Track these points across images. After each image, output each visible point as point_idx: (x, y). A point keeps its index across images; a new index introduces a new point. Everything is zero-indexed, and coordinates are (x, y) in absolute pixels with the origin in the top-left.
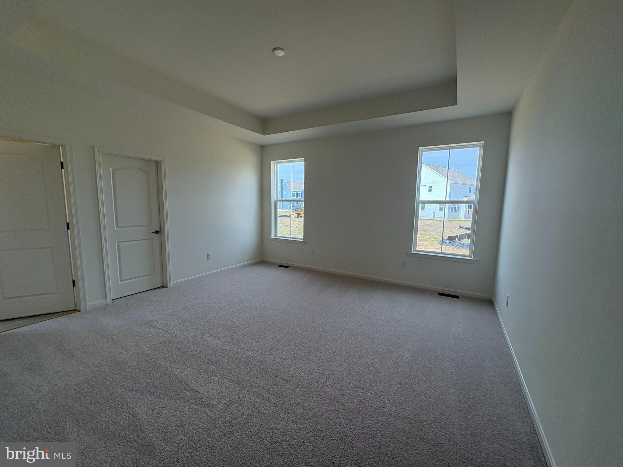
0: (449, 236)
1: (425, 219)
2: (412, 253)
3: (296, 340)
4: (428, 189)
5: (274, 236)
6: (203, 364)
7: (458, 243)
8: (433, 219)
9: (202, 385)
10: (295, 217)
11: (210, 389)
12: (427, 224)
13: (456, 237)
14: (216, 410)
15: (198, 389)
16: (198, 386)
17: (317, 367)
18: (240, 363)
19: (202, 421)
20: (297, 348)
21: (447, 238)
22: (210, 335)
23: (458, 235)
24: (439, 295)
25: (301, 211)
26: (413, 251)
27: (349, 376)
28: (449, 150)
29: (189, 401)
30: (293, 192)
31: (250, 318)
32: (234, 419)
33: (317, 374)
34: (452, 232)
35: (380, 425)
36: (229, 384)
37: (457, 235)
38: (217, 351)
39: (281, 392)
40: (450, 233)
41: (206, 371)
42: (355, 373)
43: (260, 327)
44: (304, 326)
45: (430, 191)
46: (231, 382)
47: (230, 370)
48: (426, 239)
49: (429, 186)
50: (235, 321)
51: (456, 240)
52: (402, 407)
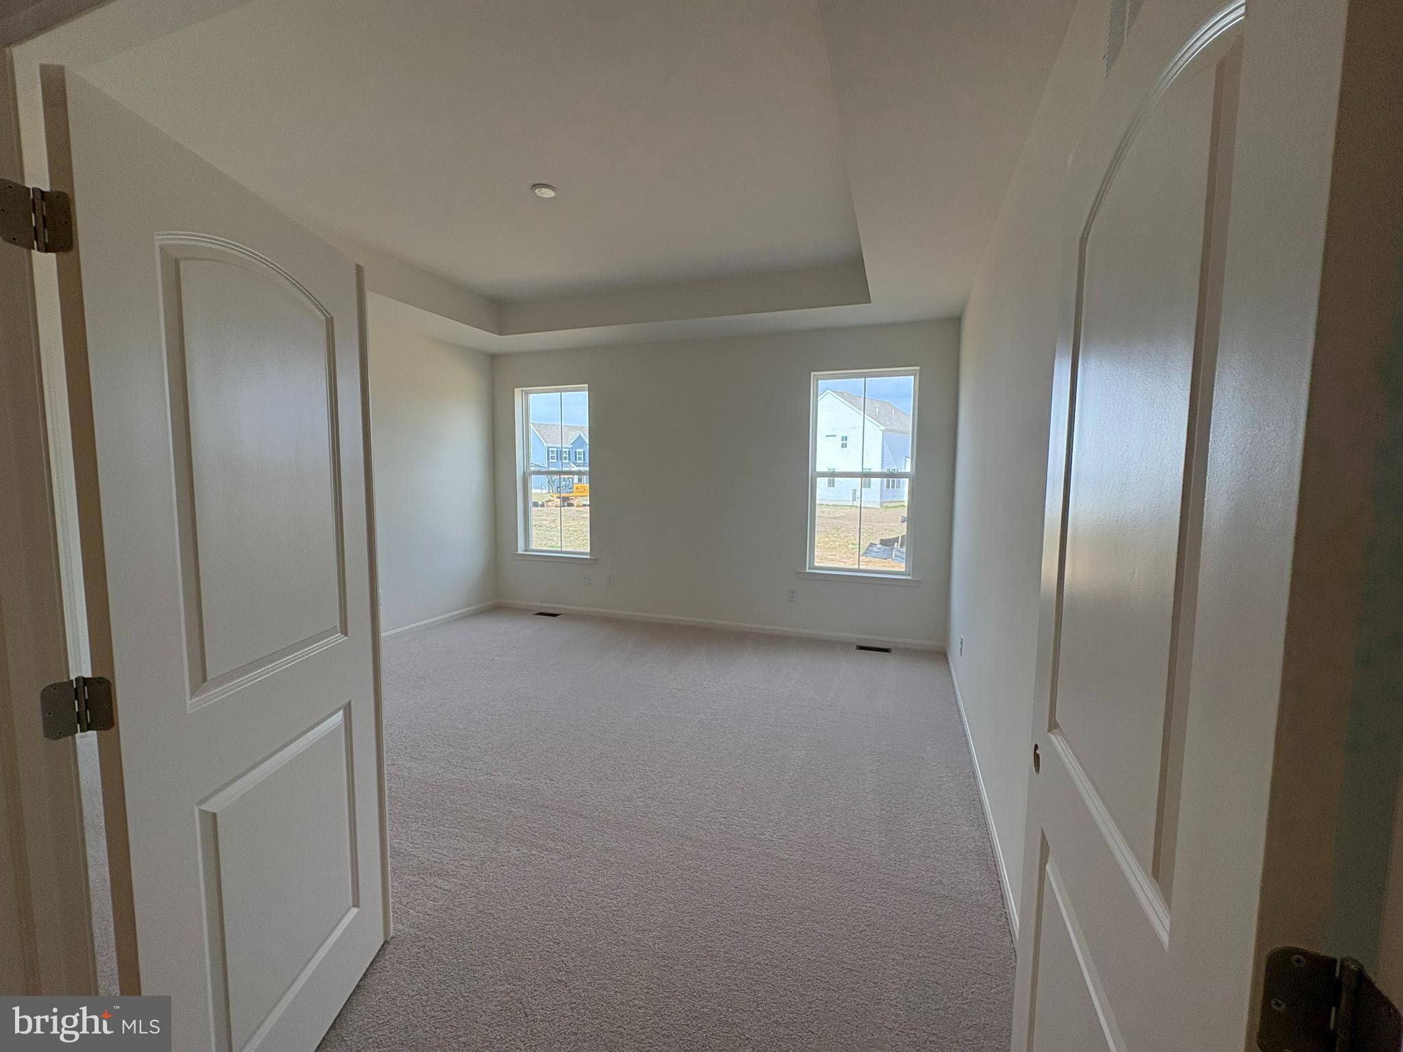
0: (884, 538)
1: (837, 505)
2: (807, 573)
3: (593, 749)
4: (840, 442)
5: (523, 549)
6: (410, 809)
7: (900, 551)
8: (851, 504)
9: (417, 844)
10: (556, 507)
11: (436, 848)
12: (842, 514)
13: (896, 540)
14: (456, 878)
15: (410, 850)
16: (408, 846)
17: (639, 788)
18: (488, 798)
19: (431, 899)
20: (598, 762)
21: (879, 542)
22: (412, 757)
23: (898, 537)
24: (857, 649)
25: (570, 492)
26: (809, 568)
27: (699, 796)
28: (863, 379)
29: (397, 871)
30: (550, 449)
31: (492, 718)
32: (495, 887)
33: (640, 799)
34: (888, 529)
35: (755, 860)
36: (472, 835)
37: (896, 536)
38: (434, 783)
39: (578, 836)
40: (885, 532)
41: (420, 820)
42: (709, 790)
43: (517, 732)
44: (607, 723)
45: (844, 446)
46: (477, 831)
47: (468, 813)
48: (840, 546)
49: (843, 437)
50: (460, 726)
51: (895, 546)
52: (791, 829)
